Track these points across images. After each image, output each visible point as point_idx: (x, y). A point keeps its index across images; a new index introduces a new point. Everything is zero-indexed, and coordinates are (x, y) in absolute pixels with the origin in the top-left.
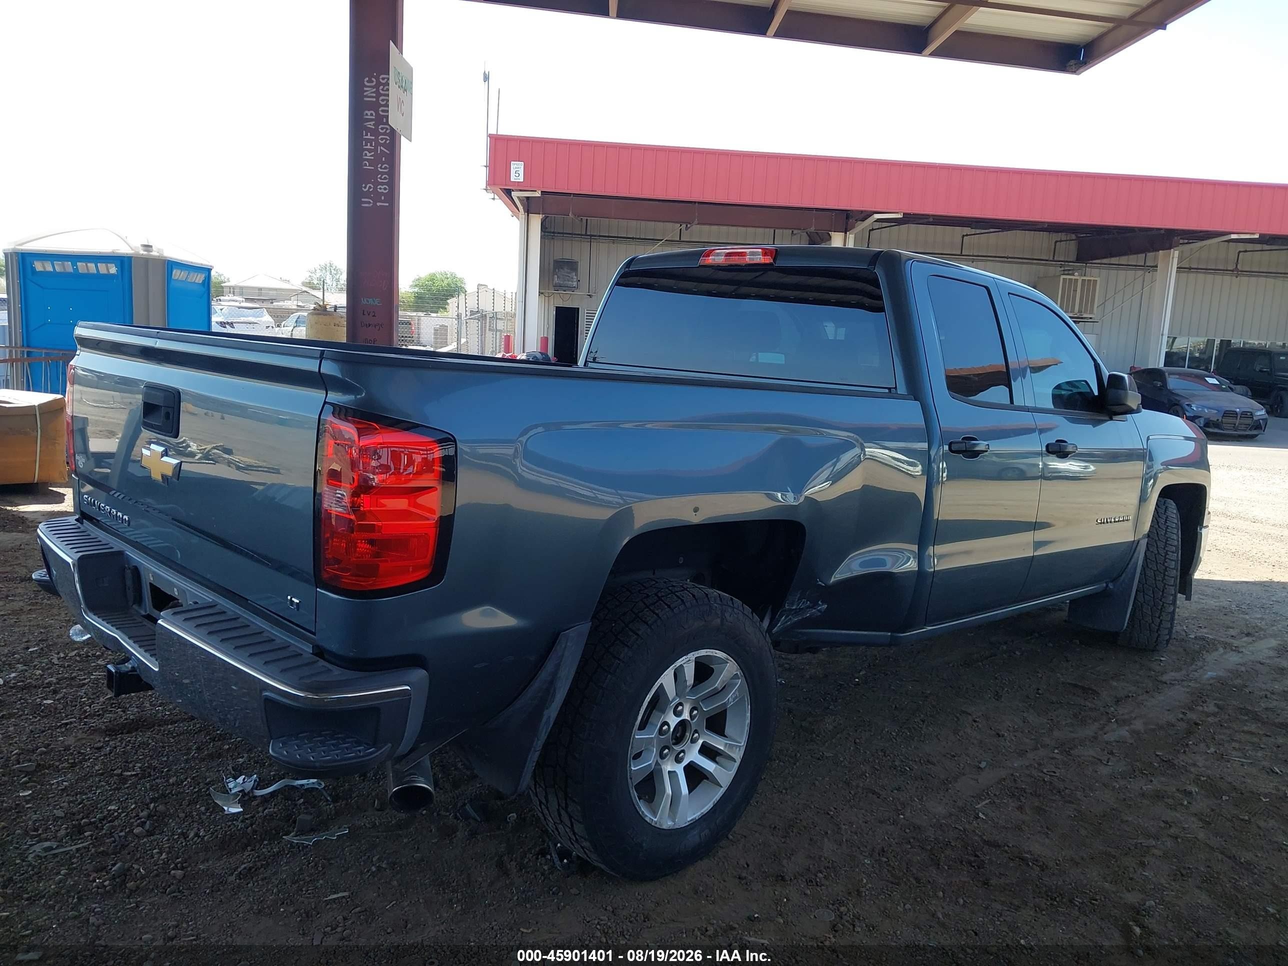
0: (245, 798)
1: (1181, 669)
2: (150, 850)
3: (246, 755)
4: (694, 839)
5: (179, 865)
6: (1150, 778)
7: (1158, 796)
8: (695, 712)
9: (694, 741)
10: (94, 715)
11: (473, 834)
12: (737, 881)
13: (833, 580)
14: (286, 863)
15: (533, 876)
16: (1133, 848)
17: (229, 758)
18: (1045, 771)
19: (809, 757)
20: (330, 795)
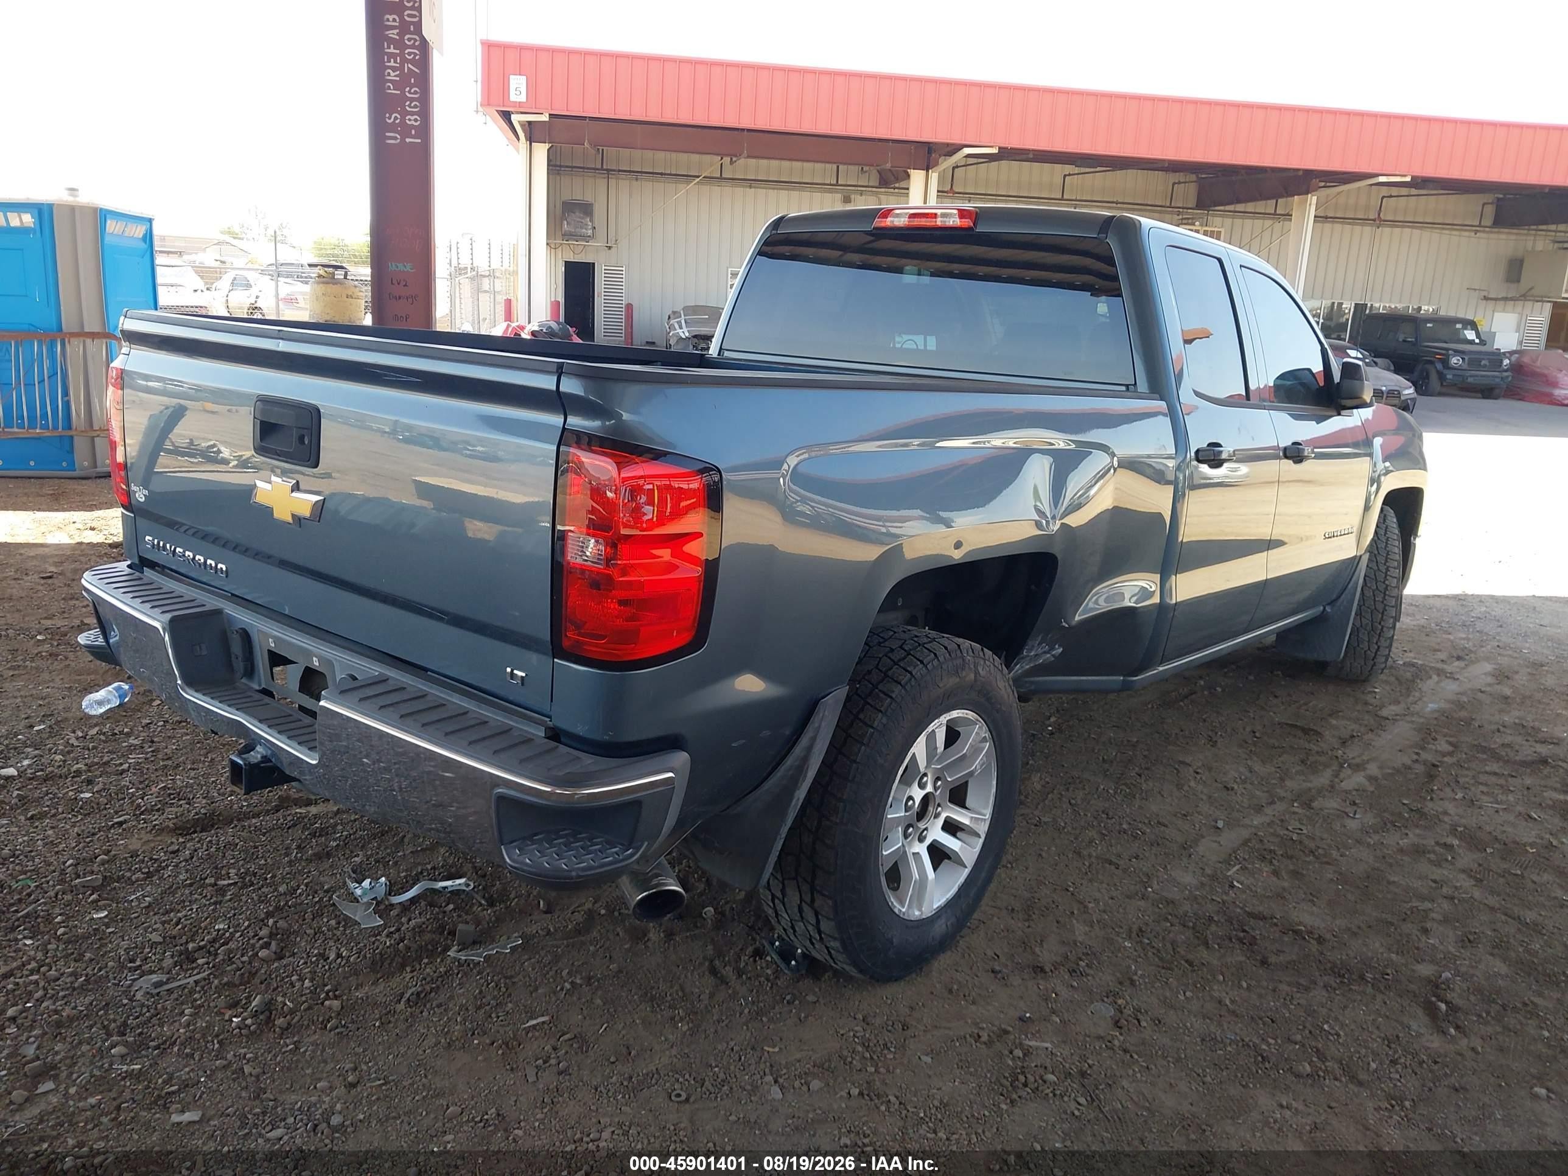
0: (381, 907)
1: (1399, 703)
2: (287, 977)
3: (360, 853)
4: (940, 928)
5: (331, 994)
6: (1404, 831)
7: (1417, 852)
8: (939, 783)
9: (937, 816)
10: (152, 810)
11: (670, 935)
12: (992, 975)
13: (1077, 618)
14: (459, 984)
15: (757, 983)
16: (1409, 913)
17: (342, 858)
18: (1290, 828)
19: (1025, 823)
20: (484, 897)
